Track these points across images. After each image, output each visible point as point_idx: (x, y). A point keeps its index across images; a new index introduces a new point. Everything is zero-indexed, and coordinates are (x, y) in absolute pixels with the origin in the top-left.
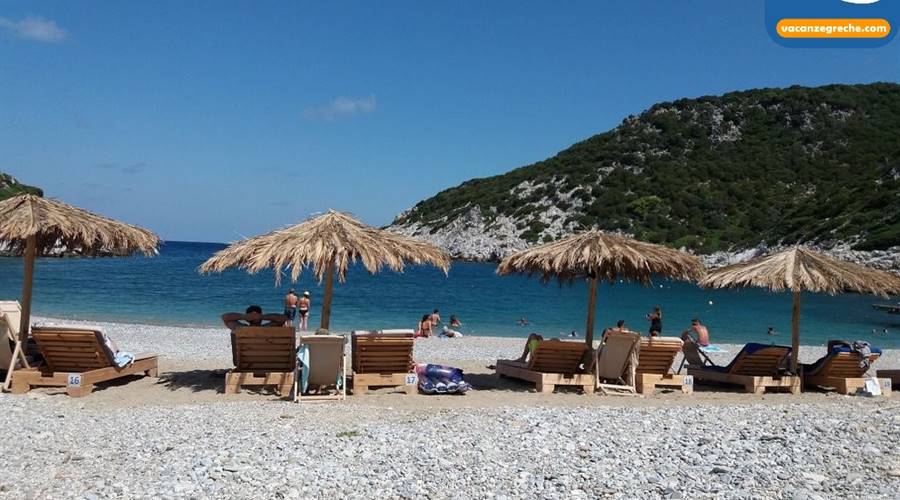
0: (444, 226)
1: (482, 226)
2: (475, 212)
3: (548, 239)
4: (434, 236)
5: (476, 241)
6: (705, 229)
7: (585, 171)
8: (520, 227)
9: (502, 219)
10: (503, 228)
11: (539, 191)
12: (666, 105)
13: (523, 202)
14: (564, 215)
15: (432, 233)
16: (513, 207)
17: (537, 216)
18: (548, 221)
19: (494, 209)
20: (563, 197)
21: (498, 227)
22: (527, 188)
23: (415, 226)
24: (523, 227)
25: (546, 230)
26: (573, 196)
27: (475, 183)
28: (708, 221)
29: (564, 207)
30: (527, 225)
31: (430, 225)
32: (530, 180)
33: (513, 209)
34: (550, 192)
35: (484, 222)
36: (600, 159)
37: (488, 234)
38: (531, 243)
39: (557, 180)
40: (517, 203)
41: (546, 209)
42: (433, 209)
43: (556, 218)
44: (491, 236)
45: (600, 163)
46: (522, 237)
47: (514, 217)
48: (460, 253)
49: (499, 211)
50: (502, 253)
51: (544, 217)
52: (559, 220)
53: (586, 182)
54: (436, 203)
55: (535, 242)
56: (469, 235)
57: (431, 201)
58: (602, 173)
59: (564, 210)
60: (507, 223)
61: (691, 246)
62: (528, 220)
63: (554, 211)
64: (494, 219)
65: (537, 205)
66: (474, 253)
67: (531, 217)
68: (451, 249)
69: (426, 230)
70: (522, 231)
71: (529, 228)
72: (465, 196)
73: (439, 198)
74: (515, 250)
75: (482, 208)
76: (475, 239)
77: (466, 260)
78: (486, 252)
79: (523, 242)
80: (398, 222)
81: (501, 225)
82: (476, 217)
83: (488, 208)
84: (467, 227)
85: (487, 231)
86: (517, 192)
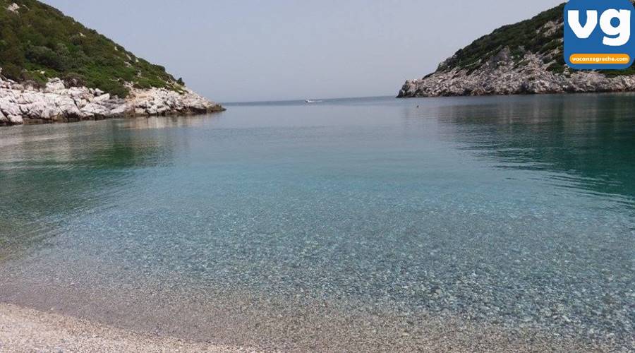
0: (478, 68)
1: (512, 64)
2: (505, 53)
4: (469, 77)
5: (507, 77)
8: (546, 61)
9: (530, 57)
10: (530, 64)
13: (548, 39)
15: (468, 74)
17: (562, 51)
19: (522, 48)
21: (526, 64)
22: (552, 26)
23: (454, 71)
24: (551, 61)
27: (505, 29)
30: (553, 59)
31: (467, 68)
32: (554, 19)
33: (540, 46)
35: (513, 60)
37: (517, 70)
38: (557, 74)
40: (543, 40)
42: (469, 55)
44: (520, 72)
46: (549, 69)
47: (541, 53)
48: (492, 88)
49: (527, 49)
54: (471, 50)
55: (561, 72)
56: (500, 72)
57: (467, 48)
60: (533, 59)
62: (553, 55)
64: (522, 57)
65: (562, 40)
66: (505, 87)
67: (556, 51)
68: (484, 86)
69: (463, 72)
70: (549, 64)
71: (555, 61)
72: (496, 41)
73: (474, 44)
74: (542, 82)
75: (511, 48)
76: (505, 75)
77: (498, 93)
78: (515, 86)
79: (550, 74)
80: (441, 69)
81: (529, 61)
82: (506, 57)
83: (517, 47)
84: (498, 65)
85: (516, 67)
86: (543, 31)
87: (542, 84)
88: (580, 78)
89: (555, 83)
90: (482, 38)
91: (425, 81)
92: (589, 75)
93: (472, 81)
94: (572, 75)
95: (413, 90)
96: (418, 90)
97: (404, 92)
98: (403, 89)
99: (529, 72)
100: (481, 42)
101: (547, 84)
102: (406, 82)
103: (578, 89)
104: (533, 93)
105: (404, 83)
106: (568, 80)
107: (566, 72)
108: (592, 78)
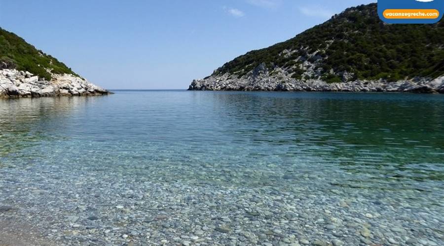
0: (244, 74)
1: (268, 73)
2: (263, 66)
3: (307, 78)
4: (240, 79)
5: (267, 81)
6: (389, 69)
7: (319, 42)
8: (290, 72)
9: (278, 69)
10: (279, 73)
11: (295, 54)
13: (287, 60)
14: (313, 66)
15: (238, 78)
16: (282, 63)
17: (298, 67)
18: (305, 68)
19: (272, 64)
20: (310, 56)
21: (277, 73)
22: (288, 53)
23: (226, 75)
24: (292, 72)
25: (304, 73)
26: (316, 55)
28: (390, 65)
29: (312, 60)
30: (294, 71)
31: (236, 74)
32: (288, 48)
33: (283, 63)
34: (302, 54)
35: (268, 70)
36: (326, 36)
37: (272, 77)
38: (298, 80)
39: (305, 47)
40: (284, 60)
41: (302, 63)
42: (234, 67)
43: (309, 67)
44: (274, 78)
45: (325, 39)
46: (292, 77)
47: (285, 67)
48: (258, 87)
49: (275, 64)
50: (283, 86)
51: (302, 67)
52: (311, 67)
53: (321, 48)
54: (234, 63)
55: (300, 79)
56: (261, 77)
57: (231, 62)
58: (329, 43)
59: (312, 62)
60: (281, 71)
61: (385, 78)
62: (293, 69)
63: (306, 63)
64: (273, 69)
65: (296, 61)
66: (267, 86)
67: (294, 67)
68: (253, 85)
69: (234, 76)
70: (292, 74)
71: (294, 73)
72: (251, 59)
73: (236, 60)
74: (291, 84)
75: (266, 64)
76: (265, 79)
77: (263, 90)
78: (274, 86)
79: (294, 80)
80: (215, 74)
81: (278, 72)
82: (264, 68)
83: (269, 63)
84: (259, 73)
85: (271, 75)
86: (283, 55)
87: (291, 86)
88: (312, 83)
89: (298, 85)
90: (240, 57)
91: (206, 80)
92: (317, 82)
93: (243, 82)
94: (307, 81)
95: (198, 85)
96: (202, 87)
97: (192, 86)
98: (192, 85)
99: (280, 78)
100: (240, 59)
101: (293, 86)
102: (194, 81)
103: (312, 89)
104: (287, 90)
105: (192, 81)
106: (305, 84)
107: (303, 79)
108: (319, 83)
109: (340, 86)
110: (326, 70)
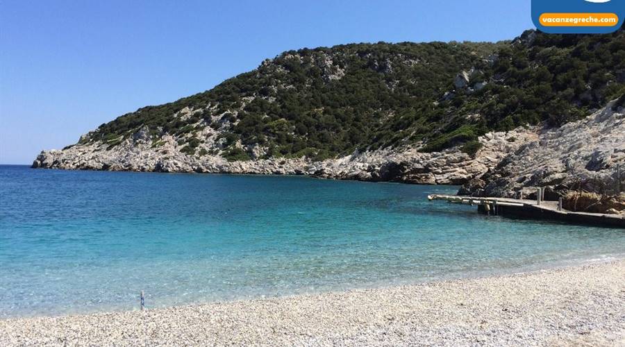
0: (119, 143)
1: (151, 143)
2: (145, 131)
3: (203, 152)
4: (109, 152)
5: (144, 155)
6: (318, 143)
7: (233, 99)
8: (180, 143)
9: (168, 137)
10: (166, 144)
11: (197, 115)
12: (292, 52)
13: (184, 124)
14: (215, 134)
15: (108, 149)
17: (195, 135)
18: (203, 138)
19: (160, 129)
20: (214, 119)
21: (162, 144)
22: (188, 112)
23: (96, 144)
24: (184, 143)
25: (201, 145)
26: (223, 118)
27: (149, 109)
28: (321, 137)
29: (215, 127)
30: (187, 142)
31: (108, 143)
32: (190, 106)
33: (176, 129)
34: (206, 116)
35: (152, 139)
36: (245, 90)
37: (155, 149)
38: (189, 156)
39: (212, 106)
40: (178, 124)
41: (202, 129)
42: (112, 131)
43: (209, 135)
44: (157, 151)
45: (244, 94)
46: (182, 151)
47: (176, 136)
48: (130, 165)
49: (165, 130)
50: (165, 164)
51: (200, 135)
52: (212, 137)
53: (233, 107)
54: (115, 126)
55: (193, 154)
56: (139, 150)
57: (111, 124)
58: (245, 101)
59: (216, 129)
60: (170, 141)
61: (310, 155)
62: (187, 138)
63: (208, 130)
64: (160, 137)
65: (195, 125)
66: (142, 165)
67: (190, 135)
68: (123, 162)
69: (105, 146)
70: (183, 146)
71: (188, 143)
72: (139, 120)
73: (118, 121)
74: (176, 162)
75: (151, 128)
76: (143, 153)
77: (135, 170)
78: (152, 164)
79: (183, 156)
80: (83, 142)
81: (166, 142)
82: (145, 136)
83: (155, 128)
84: (137, 144)
85: (154, 146)
86: (180, 115)
87: (175, 164)
88: (207, 160)
89: (186, 163)
90: (126, 115)
91: (65, 152)
92: (215, 158)
93: (110, 156)
94: (201, 158)
95: (50, 161)
96: (55, 162)
97: (39, 162)
98: (38, 159)
99: (165, 153)
100: (124, 119)
101: (180, 164)
102: (43, 152)
103: (205, 170)
104: (167, 171)
105: (40, 153)
106: (197, 161)
107: (196, 155)
108: (217, 161)
109: (247, 166)
110: (230, 141)
